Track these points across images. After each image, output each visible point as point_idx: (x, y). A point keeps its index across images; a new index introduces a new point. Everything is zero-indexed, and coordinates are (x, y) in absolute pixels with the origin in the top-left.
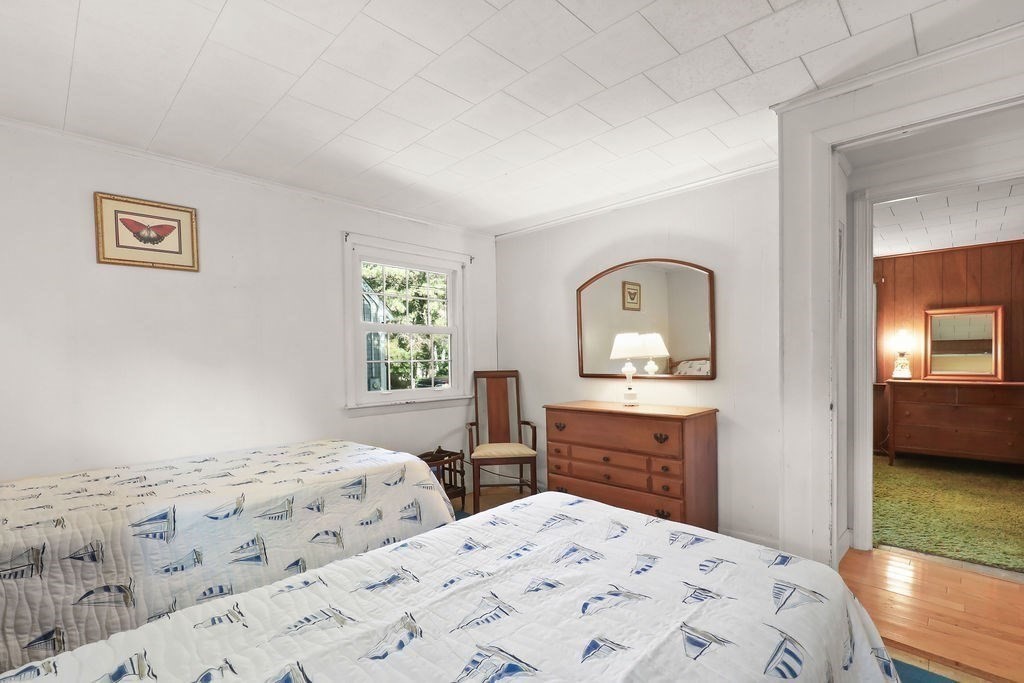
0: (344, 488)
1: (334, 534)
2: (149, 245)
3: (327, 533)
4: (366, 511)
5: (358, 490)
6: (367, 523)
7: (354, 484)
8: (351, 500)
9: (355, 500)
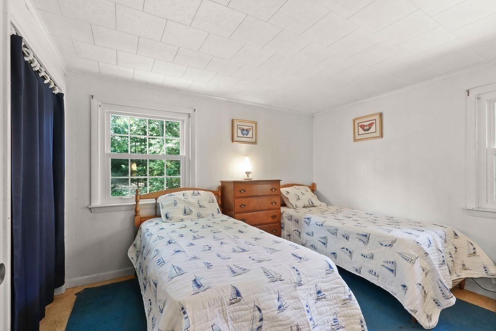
0: (358, 235)
1: (350, 252)
2: (367, 132)
3: (347, 249)
4: (367, 251)
5: (365, 239)
6: (364, 256)
7: (363, 235)
8: (360, 242)
9: (362, 243)
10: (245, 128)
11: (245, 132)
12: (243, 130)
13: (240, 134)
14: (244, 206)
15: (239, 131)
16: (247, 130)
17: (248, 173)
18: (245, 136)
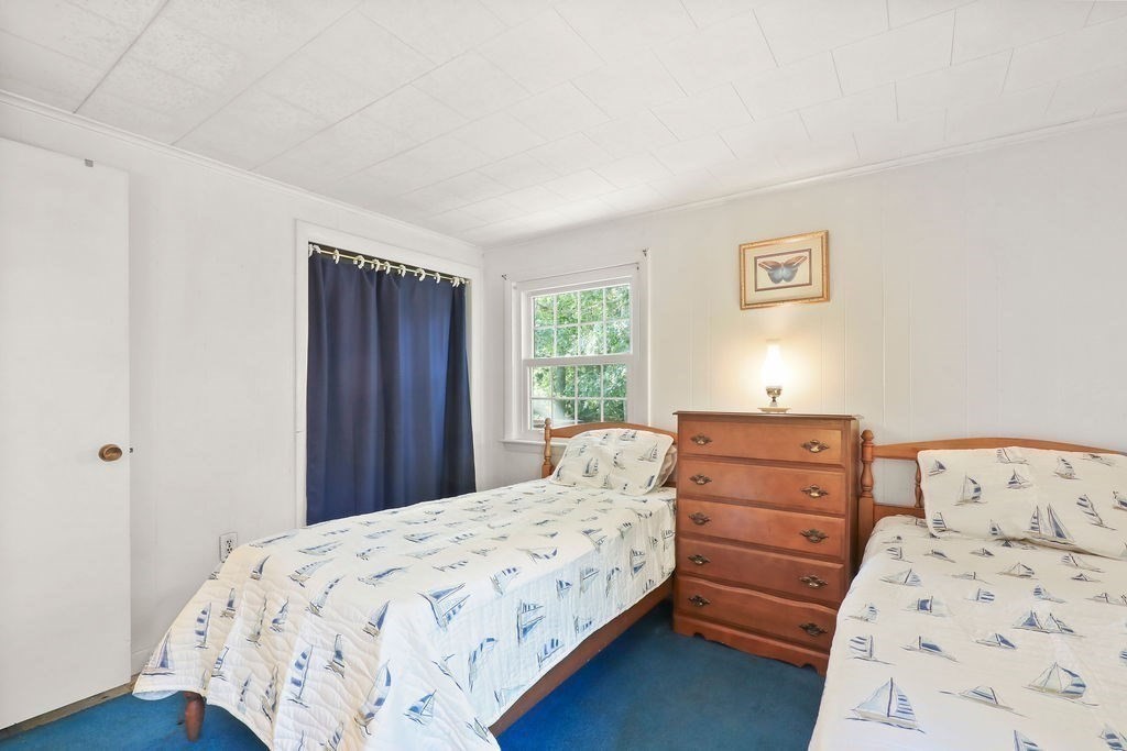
10: (782, 260)
11: (783, 272)
12: (776, 266)
13: (764, 279)
14: (707, 481)
15: (763, 275)
16: (788, 265)
17: (774, 393)
18: (783, 283)
